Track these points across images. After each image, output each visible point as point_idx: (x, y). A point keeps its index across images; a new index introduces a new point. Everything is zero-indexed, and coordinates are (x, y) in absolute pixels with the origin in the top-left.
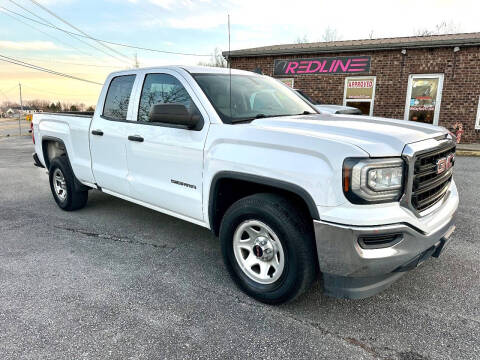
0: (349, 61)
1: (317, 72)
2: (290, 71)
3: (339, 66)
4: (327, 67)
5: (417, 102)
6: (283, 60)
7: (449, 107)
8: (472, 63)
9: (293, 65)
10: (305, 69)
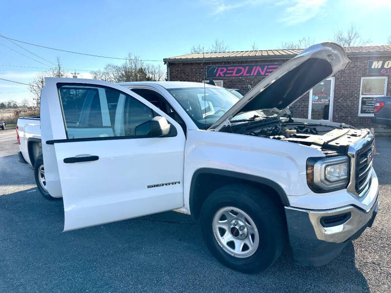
0: (266, 67)
1: (242, 76)
2: (220, 74)
3: (259, 71)
4: (249, 72)
5: (317, 98)
6: (214, 66)
7: (340, 100)
8: (354, 69)
9: (222, 70)
10: (232, 73)
